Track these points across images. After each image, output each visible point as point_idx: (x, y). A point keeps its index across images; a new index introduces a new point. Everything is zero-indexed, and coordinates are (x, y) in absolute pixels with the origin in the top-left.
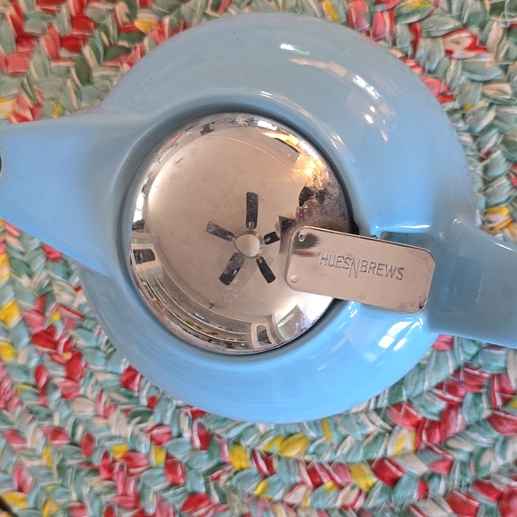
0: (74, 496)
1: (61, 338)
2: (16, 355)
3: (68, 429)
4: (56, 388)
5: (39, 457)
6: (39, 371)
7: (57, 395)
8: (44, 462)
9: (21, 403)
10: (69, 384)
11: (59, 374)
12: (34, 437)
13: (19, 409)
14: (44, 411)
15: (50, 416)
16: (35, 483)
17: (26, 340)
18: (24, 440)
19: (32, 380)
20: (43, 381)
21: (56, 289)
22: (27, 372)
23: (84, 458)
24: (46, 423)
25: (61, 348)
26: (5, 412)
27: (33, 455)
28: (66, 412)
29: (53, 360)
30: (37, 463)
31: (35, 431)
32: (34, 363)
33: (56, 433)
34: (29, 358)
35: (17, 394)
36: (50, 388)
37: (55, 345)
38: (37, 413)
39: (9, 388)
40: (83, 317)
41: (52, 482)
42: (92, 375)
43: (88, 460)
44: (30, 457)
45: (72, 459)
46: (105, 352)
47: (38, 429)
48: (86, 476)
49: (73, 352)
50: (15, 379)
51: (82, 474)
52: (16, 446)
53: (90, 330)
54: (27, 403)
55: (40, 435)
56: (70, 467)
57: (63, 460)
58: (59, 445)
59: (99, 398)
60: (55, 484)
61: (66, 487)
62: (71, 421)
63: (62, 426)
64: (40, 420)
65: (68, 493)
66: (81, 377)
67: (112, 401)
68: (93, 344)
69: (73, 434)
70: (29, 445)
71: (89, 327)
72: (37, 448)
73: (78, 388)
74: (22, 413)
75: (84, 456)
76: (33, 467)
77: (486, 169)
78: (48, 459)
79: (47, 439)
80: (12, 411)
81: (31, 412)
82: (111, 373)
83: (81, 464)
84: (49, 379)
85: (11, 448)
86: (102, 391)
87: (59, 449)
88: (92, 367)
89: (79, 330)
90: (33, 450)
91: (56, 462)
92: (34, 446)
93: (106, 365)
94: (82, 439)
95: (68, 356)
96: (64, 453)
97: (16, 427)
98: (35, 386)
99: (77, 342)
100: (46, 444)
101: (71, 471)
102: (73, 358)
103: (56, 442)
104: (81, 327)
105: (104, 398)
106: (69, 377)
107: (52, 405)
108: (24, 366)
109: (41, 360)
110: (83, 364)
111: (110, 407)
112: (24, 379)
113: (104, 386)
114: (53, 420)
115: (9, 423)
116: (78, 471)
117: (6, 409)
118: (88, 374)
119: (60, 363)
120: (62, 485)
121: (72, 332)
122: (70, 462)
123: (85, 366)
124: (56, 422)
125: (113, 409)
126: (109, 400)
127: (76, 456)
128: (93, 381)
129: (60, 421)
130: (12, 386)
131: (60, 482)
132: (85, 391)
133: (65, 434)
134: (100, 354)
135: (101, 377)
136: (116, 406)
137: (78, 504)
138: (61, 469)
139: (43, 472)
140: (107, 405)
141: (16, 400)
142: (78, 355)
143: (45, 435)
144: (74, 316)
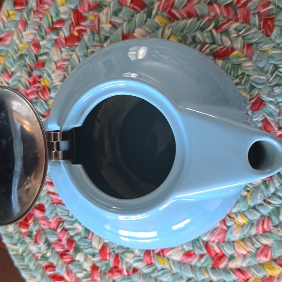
0: (13, 69)
1: (83, 26)
2: (63, 5)
3: (42, 51)
4: (58, 34)
5: (21, 42)
6: (61, 21)
7: (55, 37)
8: (20, 46)
9: (41, 19)
10: (63, 41)
11: (65, 32)
12: (29, 35)
13: (37, 20)
14: (44, 33)
15: (43, 38)
16: (8, 46)
17: (73, 7)
18: (25, 30)
19: (55, 20)
20: (58, 26)
21: (105, 11)
22: (57, 15)
23: (33, 66)
24: (39, 38)
25: (78, 28)
26: (32, 13)
27: (20, 38)
28: (49, 46)
29: (70, 27)
30: (18, 42)
31: (32, 34)
32: (63, 17)
33: (37, 46)
34: (65, 13)
35: (44, 14)
36: (56, 32)
37: (78, 24)
38: (41, 30)
39: (45, 9)
40: (99, 33)
41: (13, 55)
42: (73, 51)
43: (33, 69)
44: (18, 37)
45: (29, 60)
46: (87, 53)
47: (34, 35)
48: (25, 70)
49: (79, 36)
50: (51, 10)
51: (25, 69)
52: (20, 26)
53: (94, 40)
54: (42, 22)
55: (32, 37)
56: (25, 60)
57: (26, 55)
58: (32, 50)
59: (65, 60)
60: (13, 57)
61: (15, 63)
62: (46, 50)
63: (42, 47)
64: (38, 33)
65: (13, 66)
66: (69, 46)
67: (67, 68)
68: (89, 45)
69: (41, 55)
70: (24, 33)
71: (95, 38)
72: (24, 39)
73: (64, 47)
74: (37, 22)
75: (34, 66)
76: (15, 41)
77: (261, 205)
78: (22, 47)
79: (31, 42)
80: (35, 17)
81: (39, 27)
82: (79, 61)
83: (30, 66)
84: (60, 29)
85: (17, 24)
86: (69, 60)
87: (30, 50)
88: (77, 49)
89: (91, 34)
90: (22, 37)
91: (23, 52)
92: (24, 36)
93: (82, 57)
94: (40, 60)
95: (76, 34)
96: (30, 54)
97: (28, 22)
98: (53, 23)
99: (85, 36)
100: (29, 43)
101: (23, 62)
102: (76, 37)
103: (33, 48)
104: (93, 34)
105: (65, 63)
106: (66, 39)
107: (48, 37)
108: (59, 12)
109: (67, 20)
110: (76, 44)
111: (63, 68)
112: (54, 15)
113: (71, 60)
114: (42, 41)
115: (28, 17)
116: (25, 66)
117: (34, 12)
118: (72, 49)
119: (70, 31)
120: (14, 61)
121: (88, 30)
122: (27, 60)
123: (75, 46)
124: (42, 43)
125: (63, 70)
126: (66, 66)
127: (32, 62)
128: (71, 53)
129: (44, 45)
130: (46, 10)
131: (16, 59)
132: (64, 51)
133: (39, 51)
134: (85, 51)
135: (74, 56)
136: (65, 71)
137: (10, 73)
138: (22, 57)
139: (15, 47)
140: (63, 66)
141: (41, 16)
142: (79, 39)
143: (33, 40)
144: (97, 28)
